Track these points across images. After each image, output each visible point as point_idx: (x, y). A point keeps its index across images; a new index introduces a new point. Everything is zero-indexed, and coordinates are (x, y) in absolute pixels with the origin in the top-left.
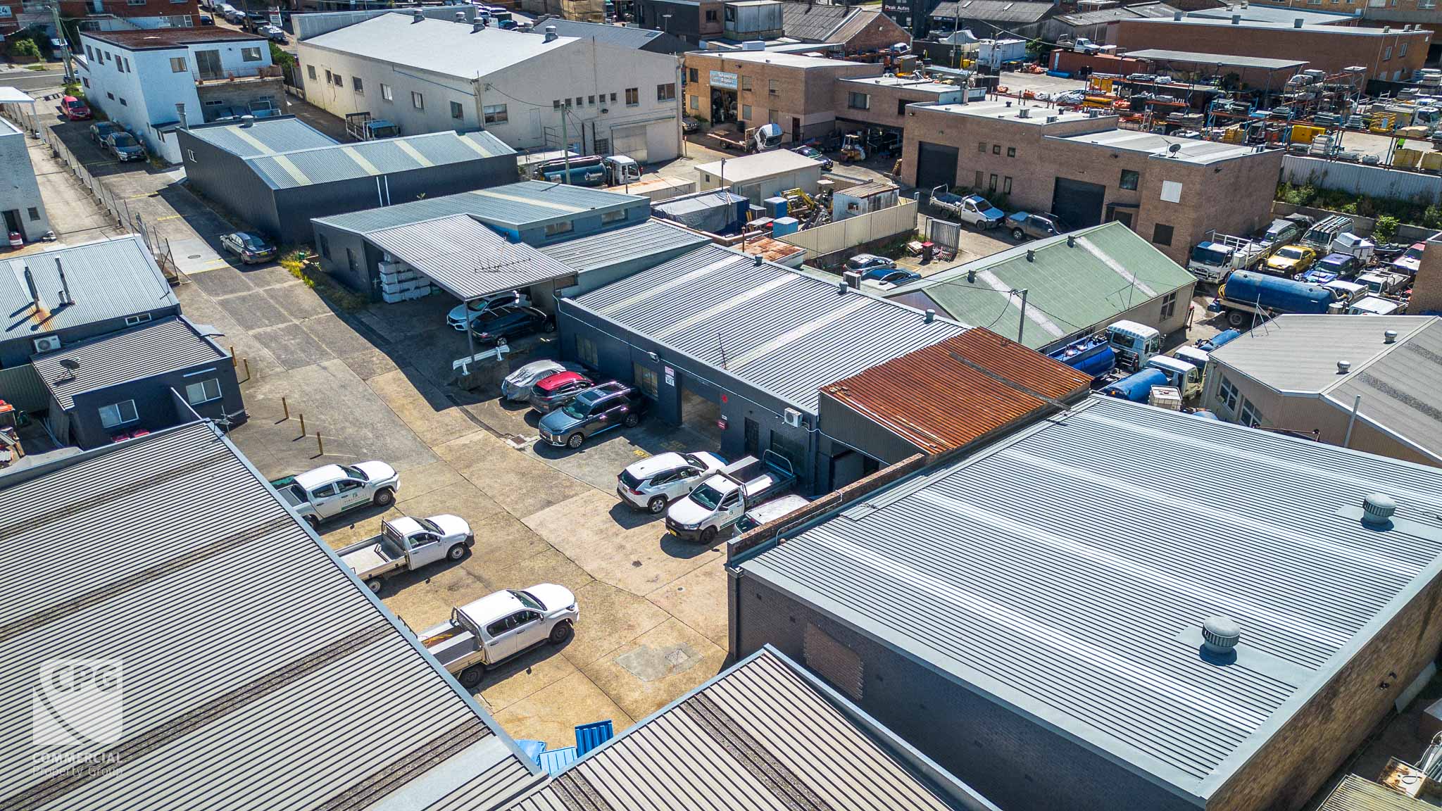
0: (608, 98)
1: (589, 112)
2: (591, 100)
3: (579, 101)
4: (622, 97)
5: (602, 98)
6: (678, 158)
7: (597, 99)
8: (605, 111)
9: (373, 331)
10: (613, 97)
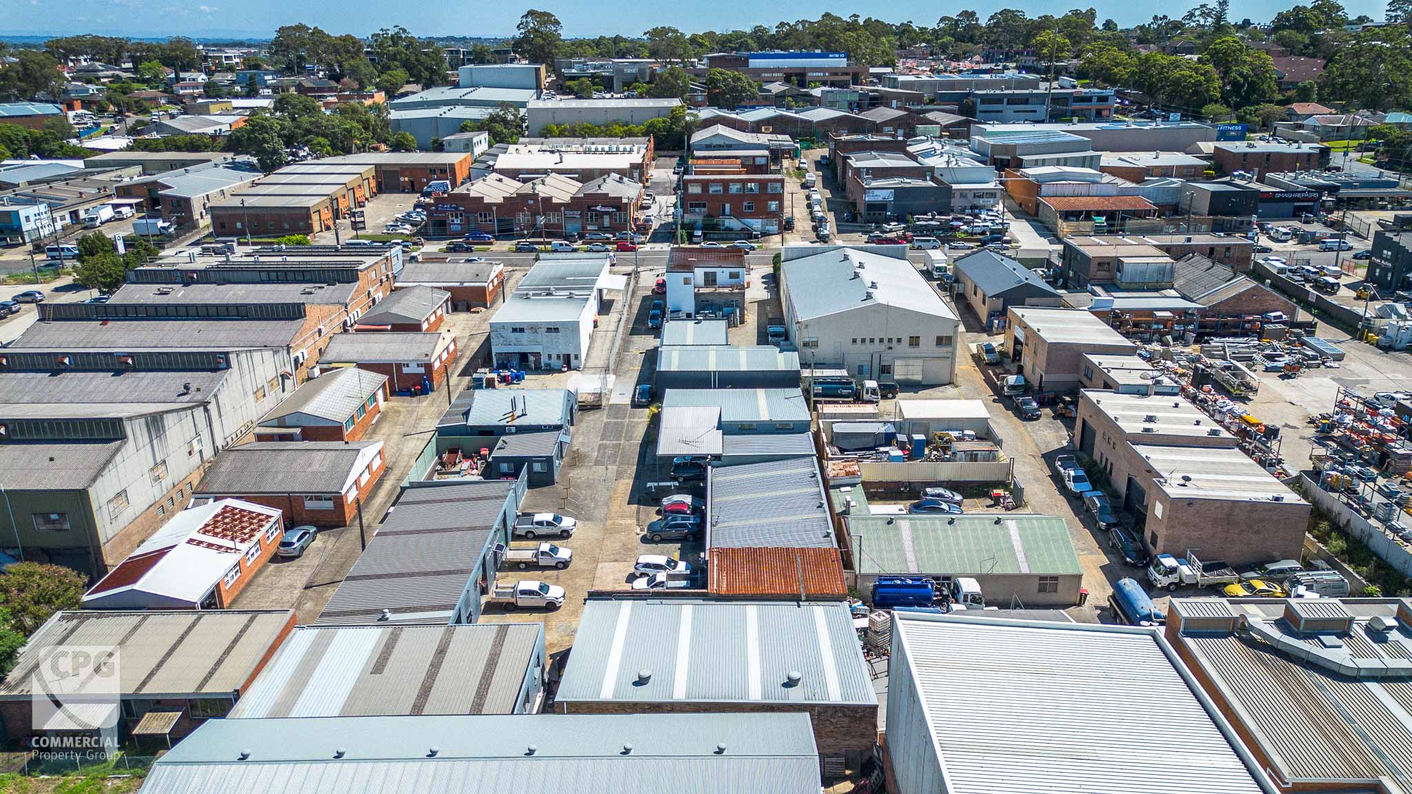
0: (895, 341)
1: (877, 346)
2: (881, 341)
3: (872, 340)
4: (906, 341)
5: (890, 340)
6: (949, 384)
7: (886, 341)
8: (890, 348)
9: (645, 457)
10: (899, 340)
